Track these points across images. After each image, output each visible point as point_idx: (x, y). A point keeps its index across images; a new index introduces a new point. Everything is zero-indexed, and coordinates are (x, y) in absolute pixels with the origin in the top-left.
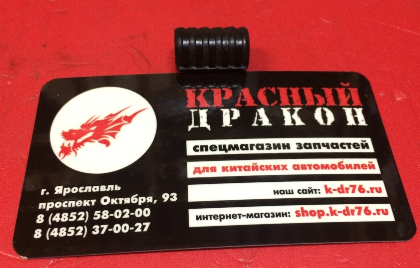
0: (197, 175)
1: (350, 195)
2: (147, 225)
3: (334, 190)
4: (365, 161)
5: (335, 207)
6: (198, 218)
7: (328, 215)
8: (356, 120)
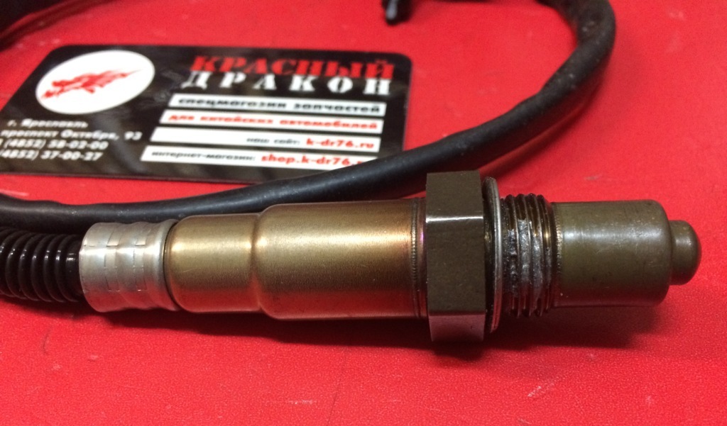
0: (173, 122)
1: (335, 147)
2: (98, 155)
3: (317, 143)
4: (369, 122)
5: (309, 156)
6: (155, 154)
7: (298, 162)
8: (377, 89)
